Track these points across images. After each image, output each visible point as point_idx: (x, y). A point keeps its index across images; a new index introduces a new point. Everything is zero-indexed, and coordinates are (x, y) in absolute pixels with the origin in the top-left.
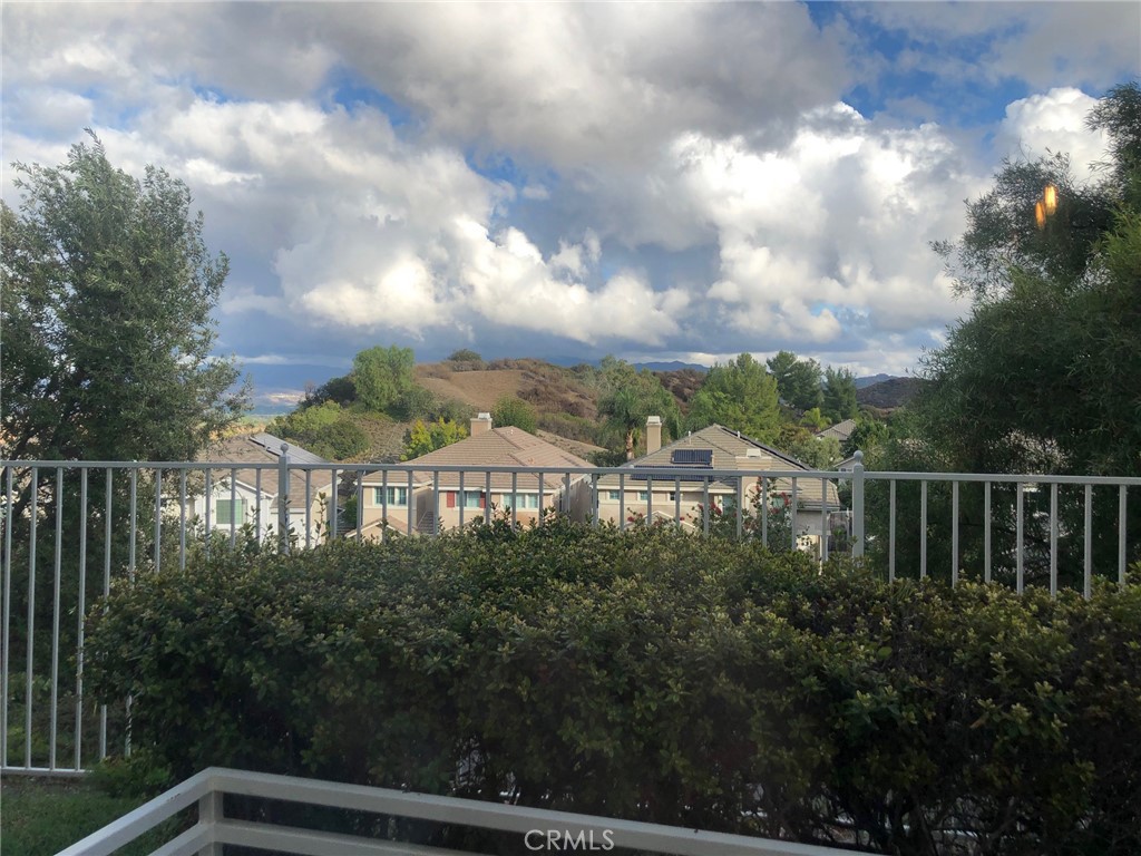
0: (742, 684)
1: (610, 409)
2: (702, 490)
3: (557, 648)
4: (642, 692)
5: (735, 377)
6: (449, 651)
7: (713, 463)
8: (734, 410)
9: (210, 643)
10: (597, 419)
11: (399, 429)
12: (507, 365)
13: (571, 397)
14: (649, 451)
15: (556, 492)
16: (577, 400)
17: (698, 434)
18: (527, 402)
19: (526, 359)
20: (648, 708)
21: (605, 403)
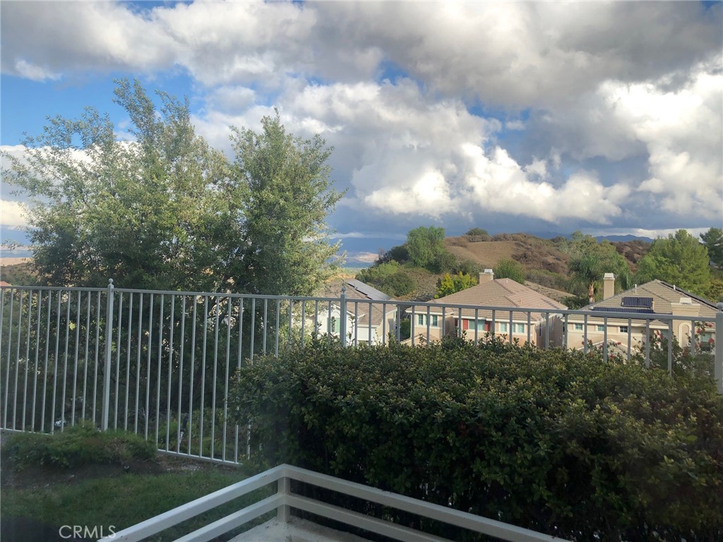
0: (588, 449)
1: (577, 267)
2: (645, 326)
3: (472, 416)
4: (523, 448)
5: (673, 246)
6: (409, 412)
7: (653, 308)
8: (673, 270)
9: (285, 397)
10: (569, 274)
11: (434, 278)
12: (505, 238)
13: (550, 259)
14: (605, 298)
15: (537, 323)
16: (554, 261)
17: (642, 286)
18: (519, 262)
19: (519, 234)
20: (526, 458)
21: (573, 264)
